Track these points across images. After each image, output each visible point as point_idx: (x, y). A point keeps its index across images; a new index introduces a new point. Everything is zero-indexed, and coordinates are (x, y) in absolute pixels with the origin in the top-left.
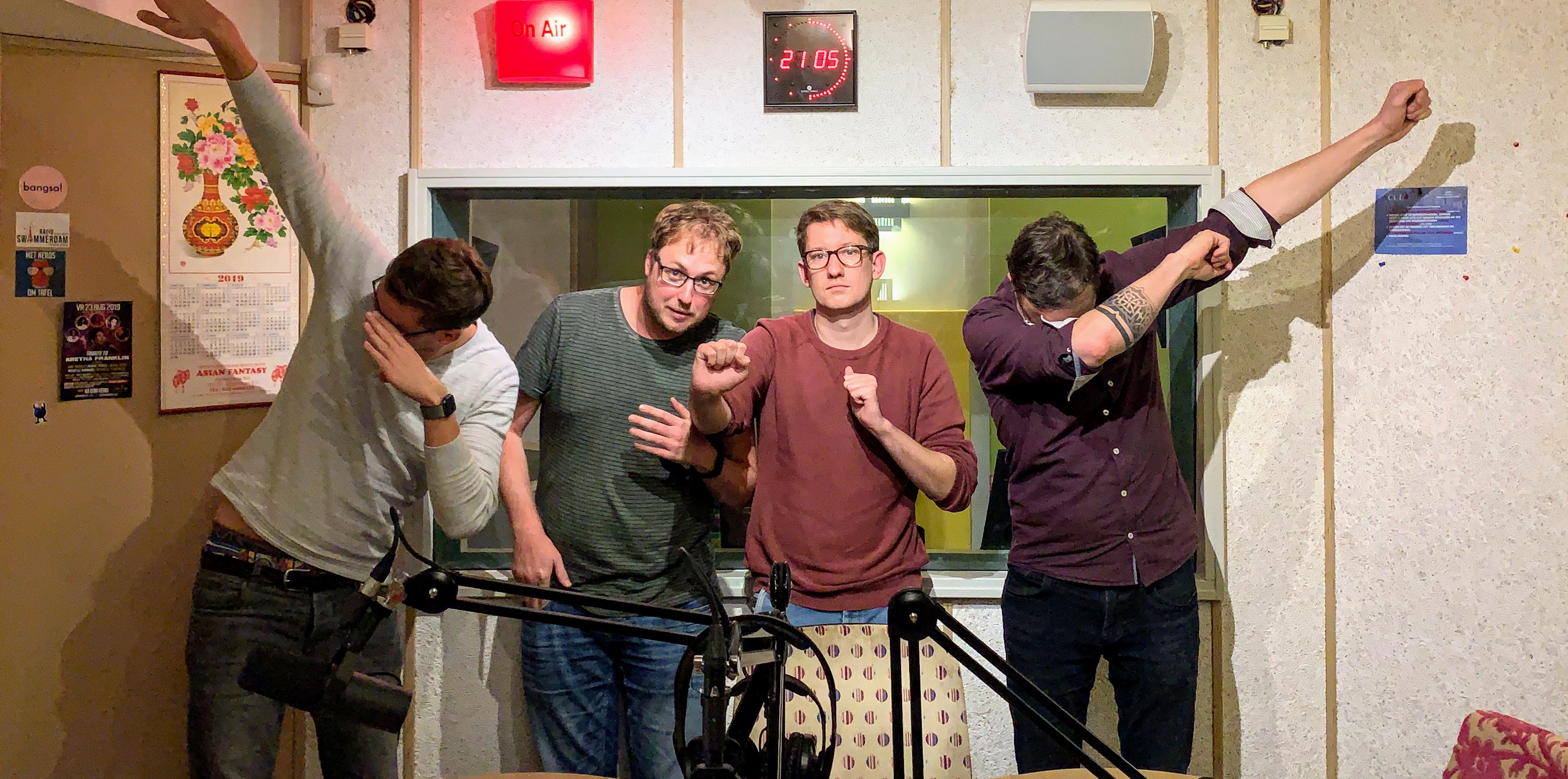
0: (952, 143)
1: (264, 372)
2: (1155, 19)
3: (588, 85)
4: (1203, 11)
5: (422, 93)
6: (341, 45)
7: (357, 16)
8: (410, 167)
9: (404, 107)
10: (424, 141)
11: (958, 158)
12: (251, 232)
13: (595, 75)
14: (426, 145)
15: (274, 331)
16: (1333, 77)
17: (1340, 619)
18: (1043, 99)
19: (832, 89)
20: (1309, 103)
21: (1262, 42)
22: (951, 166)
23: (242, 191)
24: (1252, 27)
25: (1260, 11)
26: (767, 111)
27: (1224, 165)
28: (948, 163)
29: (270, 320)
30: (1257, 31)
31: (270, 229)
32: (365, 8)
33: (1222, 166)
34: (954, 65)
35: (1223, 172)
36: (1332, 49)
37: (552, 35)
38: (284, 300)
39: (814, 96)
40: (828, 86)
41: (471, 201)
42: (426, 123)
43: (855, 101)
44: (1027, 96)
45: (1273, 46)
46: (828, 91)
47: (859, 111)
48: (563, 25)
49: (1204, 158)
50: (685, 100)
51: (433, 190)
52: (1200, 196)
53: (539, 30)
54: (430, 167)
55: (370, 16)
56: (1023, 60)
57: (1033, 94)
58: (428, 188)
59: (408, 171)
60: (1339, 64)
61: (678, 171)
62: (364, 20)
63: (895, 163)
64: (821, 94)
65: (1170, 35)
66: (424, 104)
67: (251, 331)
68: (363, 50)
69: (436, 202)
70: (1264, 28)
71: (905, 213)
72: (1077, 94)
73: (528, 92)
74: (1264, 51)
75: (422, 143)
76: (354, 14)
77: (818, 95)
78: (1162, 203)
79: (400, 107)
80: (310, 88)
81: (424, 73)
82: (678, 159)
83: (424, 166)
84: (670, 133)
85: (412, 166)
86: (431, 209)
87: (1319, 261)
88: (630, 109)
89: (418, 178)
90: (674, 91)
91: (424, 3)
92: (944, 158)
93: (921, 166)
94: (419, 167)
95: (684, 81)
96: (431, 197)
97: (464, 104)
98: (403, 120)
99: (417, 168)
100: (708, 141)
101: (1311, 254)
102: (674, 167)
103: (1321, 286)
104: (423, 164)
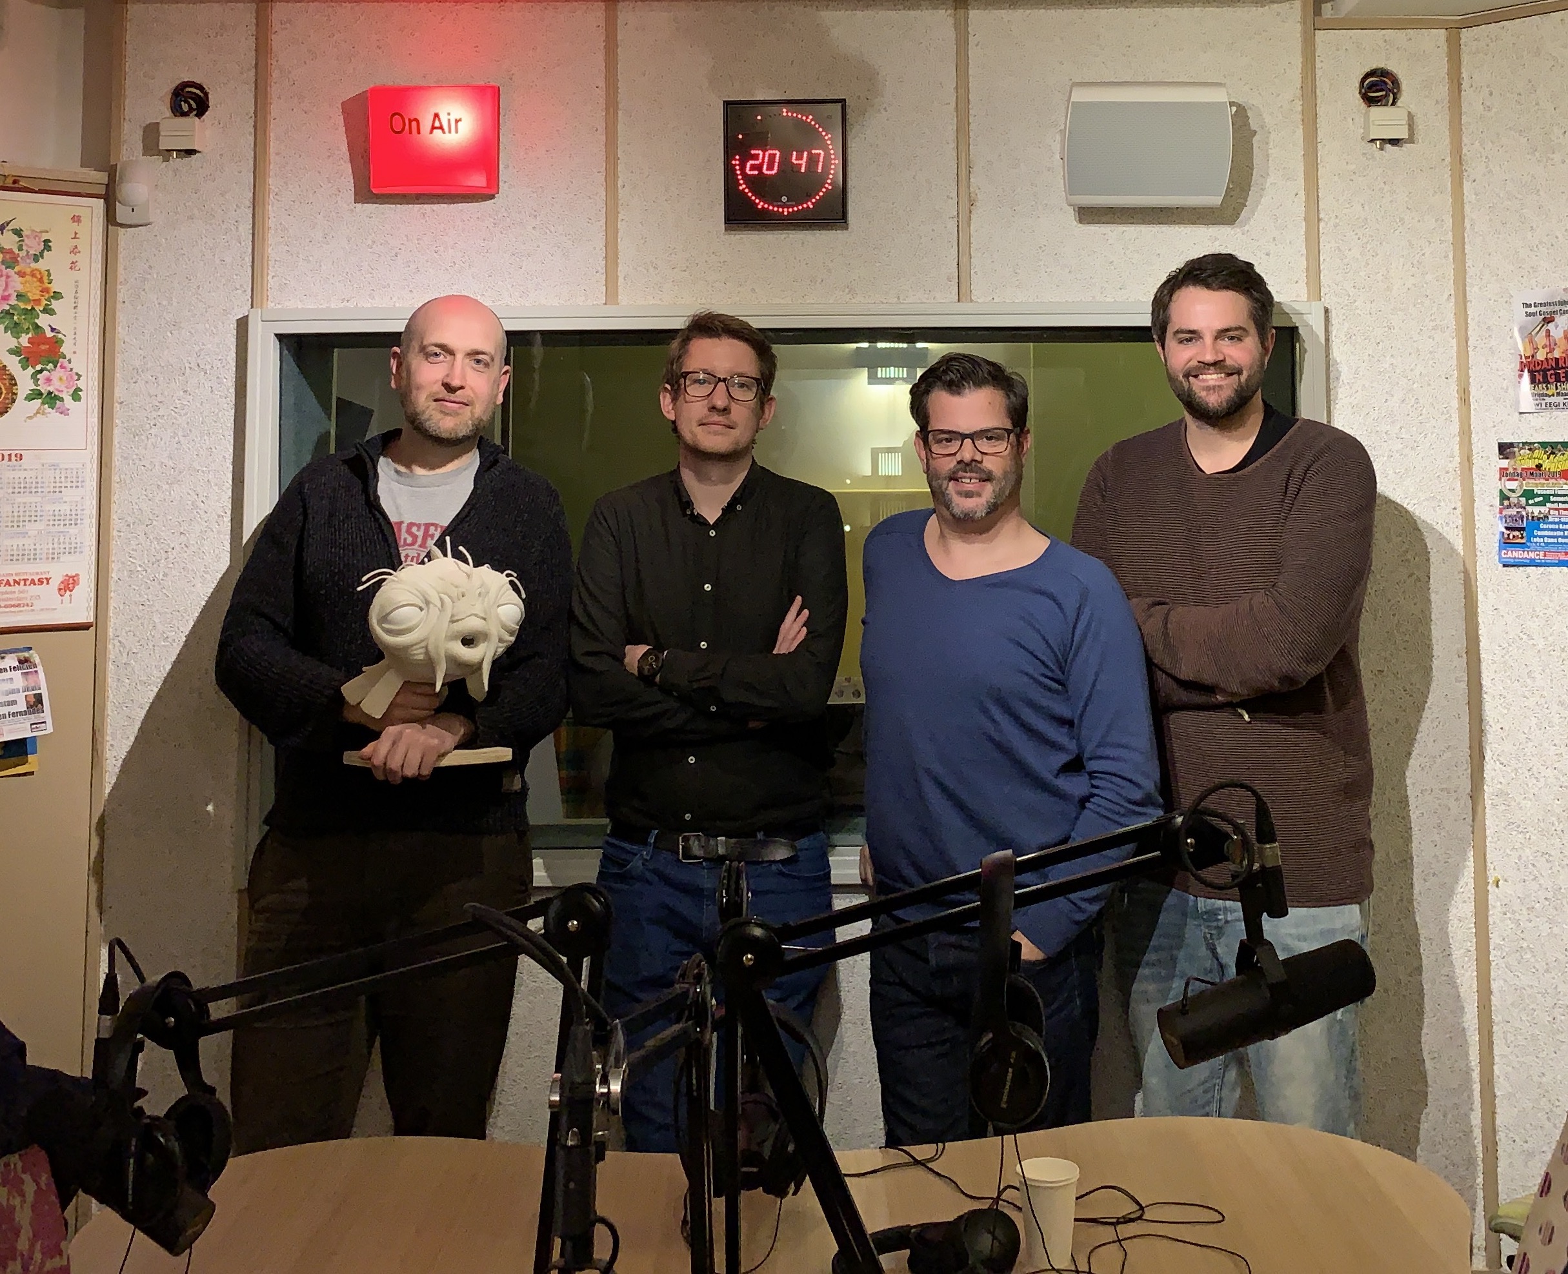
0: (972, 273)
1: (48, 583)
2: (1233, 113)
3: (492, 197)
4: (1297, 101)
5: (270, 208)
6: (163, 146)
7: (185, 108)
8: (252, 307)
9: (245, 228)
10: (271, 273)
11: (980, 291)
12: (36, 394)
13: (502, 185)
14: (273, 277)
15: (62, 528)
16: (1467, 185)
17: (1494, 907)
18: (1088, 215)
19: (813, 200)
20: (1437, 220)
21: (1373, 141)
22: (972, 301)
23: (24, 340)
24: (1360, 120)
25: (1370, 101)
26: (728, 228)
27: (1328, 301)
28: (969, 298)
29: (56, 513)
30: (1366, 127)
31: (59, 391)
32: (196, 98)
33: (1324, 302)
34: (974, 170)
35: (1327, 311)
36: (1464, 151)
37: (444, 133)
38: (77, 487)
39: (791, 210)
40: (809, 197)
41: (336, 350)
42: (274, 249)
43: (844, 216)
44: (1071, 210)
45: (1388, 146)
46: (809, 203)
47: (850, 226)
48: (458, 119)
49: (1301, 291)
50: (620, 216)
51: (280, 337)
52: (1300, 342)
53: (426, 125)
54: (280, 307)
55: (201, 106)
56: (1064, 163)
57: (1077, 209)
58: (276, 335)
59: (249, 311)
60: (1475, 169)
61: (611, 310)
62: (195, 113)
63: (899, 297)
64: (800, 207)
65: (1255, 132)
66: (271, 223)
67: (32, 528)
68: (190, 152)
69: (286, 352)
70: (1378, 123)
72: (1134, 209)
73: (411, 206)
74: (1378, 153)
75: (268, 274)
76: (180, 106)
77: (795, 209)
79: (240, 228)
80: (120, 202)
81: (273, 183)
82: (611, 295)
83: (271, 305)
84: (601, 259)
85: (255, 306)
86: (279, 362)
87: (1455, 427)
88: (547, 228)
89: (262, 321)
90: (606, 204)
91: (274, 90)
92: (962, 291)
93: (933, 301)
94: (265, 306)
95: (620, 191)
96: (278, 347)
97: (325, 222)
98: (243, 244)
99: (261, 308)
100: (651, 270)
101: (1444, 417)
102: (606, 304)
103: (1458, 459)
104: (269, 302)
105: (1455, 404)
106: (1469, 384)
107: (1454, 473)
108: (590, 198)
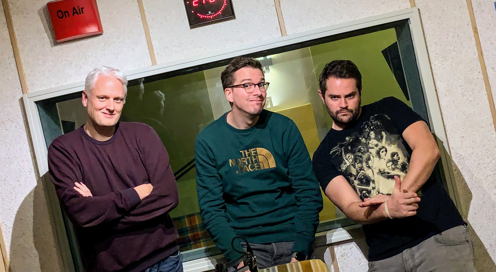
0: (285, 24)
3: (101, 34)
5: (21, 56)
8: (23, 94)
9: (13, 65)
10: (27, 79)
11: (289, 31)
13: (103, 29)
14: (28, 81)
19: (221, 11)
22: (287, 35)
26: (192, 28)
27: (419, 6)
28: (286, 34)
33: (417, 7)
35: (419, 10)
37: (78, 14)
39: (213, 16)
40: (219, 10)
41: (57, 103)
42: (26, 71)
43: (233, 14)
46: (219, 12)
47: (236, 18)
49: (408, 5)
50: (150, 32)
51: (36, 102)
52: (410, 23)
53: (71, 13)
54: (33, 91)
58: (34, 102)
59: (22, 95)
61: (155, 67)
63: (260, 40)
64: (216, 14)
66: (22, 61)
69: (39, 108)
71: (270, 63)
73: (72, 44)
77: (215, 15)
78: (393, 31)
79: (11, 66)
81: (19, 46)
82: (154, 62)
83: (30, 92)
84: (147, 49)
85: (24, 93)
86: (38, 112)
87: (474, 42)
88: (124, 42)
89: (28, 98)
90: (144, 28)
91: (11, 12)
92: (283, 32)
93: (272, 38)
94: (28, 93)
95: (148, 22)
96: (36, 106)
97: (42, 57)
98: (14, 71)
99: (27, 93)
100: (166, 49)
101: (469, 39)
102: (152, 65)
103: (477, 54)
104: (29, 91)
105: (473, 34)
106: (476, 25)
107: (477, 59)
108: (138, 27)
